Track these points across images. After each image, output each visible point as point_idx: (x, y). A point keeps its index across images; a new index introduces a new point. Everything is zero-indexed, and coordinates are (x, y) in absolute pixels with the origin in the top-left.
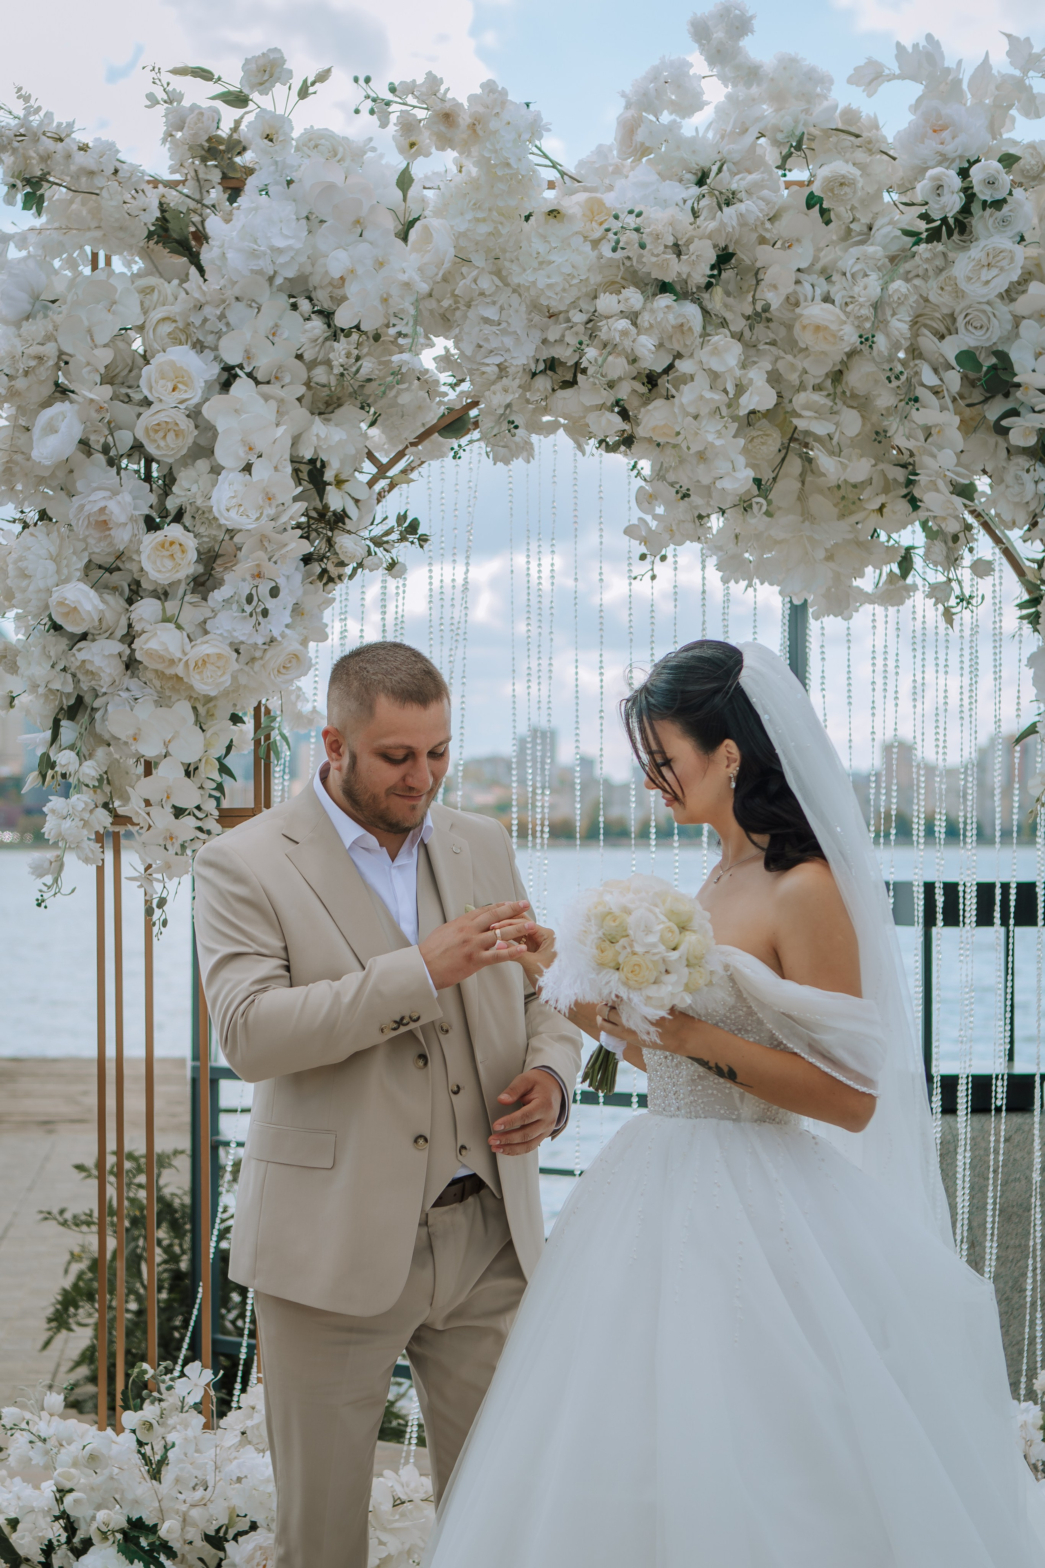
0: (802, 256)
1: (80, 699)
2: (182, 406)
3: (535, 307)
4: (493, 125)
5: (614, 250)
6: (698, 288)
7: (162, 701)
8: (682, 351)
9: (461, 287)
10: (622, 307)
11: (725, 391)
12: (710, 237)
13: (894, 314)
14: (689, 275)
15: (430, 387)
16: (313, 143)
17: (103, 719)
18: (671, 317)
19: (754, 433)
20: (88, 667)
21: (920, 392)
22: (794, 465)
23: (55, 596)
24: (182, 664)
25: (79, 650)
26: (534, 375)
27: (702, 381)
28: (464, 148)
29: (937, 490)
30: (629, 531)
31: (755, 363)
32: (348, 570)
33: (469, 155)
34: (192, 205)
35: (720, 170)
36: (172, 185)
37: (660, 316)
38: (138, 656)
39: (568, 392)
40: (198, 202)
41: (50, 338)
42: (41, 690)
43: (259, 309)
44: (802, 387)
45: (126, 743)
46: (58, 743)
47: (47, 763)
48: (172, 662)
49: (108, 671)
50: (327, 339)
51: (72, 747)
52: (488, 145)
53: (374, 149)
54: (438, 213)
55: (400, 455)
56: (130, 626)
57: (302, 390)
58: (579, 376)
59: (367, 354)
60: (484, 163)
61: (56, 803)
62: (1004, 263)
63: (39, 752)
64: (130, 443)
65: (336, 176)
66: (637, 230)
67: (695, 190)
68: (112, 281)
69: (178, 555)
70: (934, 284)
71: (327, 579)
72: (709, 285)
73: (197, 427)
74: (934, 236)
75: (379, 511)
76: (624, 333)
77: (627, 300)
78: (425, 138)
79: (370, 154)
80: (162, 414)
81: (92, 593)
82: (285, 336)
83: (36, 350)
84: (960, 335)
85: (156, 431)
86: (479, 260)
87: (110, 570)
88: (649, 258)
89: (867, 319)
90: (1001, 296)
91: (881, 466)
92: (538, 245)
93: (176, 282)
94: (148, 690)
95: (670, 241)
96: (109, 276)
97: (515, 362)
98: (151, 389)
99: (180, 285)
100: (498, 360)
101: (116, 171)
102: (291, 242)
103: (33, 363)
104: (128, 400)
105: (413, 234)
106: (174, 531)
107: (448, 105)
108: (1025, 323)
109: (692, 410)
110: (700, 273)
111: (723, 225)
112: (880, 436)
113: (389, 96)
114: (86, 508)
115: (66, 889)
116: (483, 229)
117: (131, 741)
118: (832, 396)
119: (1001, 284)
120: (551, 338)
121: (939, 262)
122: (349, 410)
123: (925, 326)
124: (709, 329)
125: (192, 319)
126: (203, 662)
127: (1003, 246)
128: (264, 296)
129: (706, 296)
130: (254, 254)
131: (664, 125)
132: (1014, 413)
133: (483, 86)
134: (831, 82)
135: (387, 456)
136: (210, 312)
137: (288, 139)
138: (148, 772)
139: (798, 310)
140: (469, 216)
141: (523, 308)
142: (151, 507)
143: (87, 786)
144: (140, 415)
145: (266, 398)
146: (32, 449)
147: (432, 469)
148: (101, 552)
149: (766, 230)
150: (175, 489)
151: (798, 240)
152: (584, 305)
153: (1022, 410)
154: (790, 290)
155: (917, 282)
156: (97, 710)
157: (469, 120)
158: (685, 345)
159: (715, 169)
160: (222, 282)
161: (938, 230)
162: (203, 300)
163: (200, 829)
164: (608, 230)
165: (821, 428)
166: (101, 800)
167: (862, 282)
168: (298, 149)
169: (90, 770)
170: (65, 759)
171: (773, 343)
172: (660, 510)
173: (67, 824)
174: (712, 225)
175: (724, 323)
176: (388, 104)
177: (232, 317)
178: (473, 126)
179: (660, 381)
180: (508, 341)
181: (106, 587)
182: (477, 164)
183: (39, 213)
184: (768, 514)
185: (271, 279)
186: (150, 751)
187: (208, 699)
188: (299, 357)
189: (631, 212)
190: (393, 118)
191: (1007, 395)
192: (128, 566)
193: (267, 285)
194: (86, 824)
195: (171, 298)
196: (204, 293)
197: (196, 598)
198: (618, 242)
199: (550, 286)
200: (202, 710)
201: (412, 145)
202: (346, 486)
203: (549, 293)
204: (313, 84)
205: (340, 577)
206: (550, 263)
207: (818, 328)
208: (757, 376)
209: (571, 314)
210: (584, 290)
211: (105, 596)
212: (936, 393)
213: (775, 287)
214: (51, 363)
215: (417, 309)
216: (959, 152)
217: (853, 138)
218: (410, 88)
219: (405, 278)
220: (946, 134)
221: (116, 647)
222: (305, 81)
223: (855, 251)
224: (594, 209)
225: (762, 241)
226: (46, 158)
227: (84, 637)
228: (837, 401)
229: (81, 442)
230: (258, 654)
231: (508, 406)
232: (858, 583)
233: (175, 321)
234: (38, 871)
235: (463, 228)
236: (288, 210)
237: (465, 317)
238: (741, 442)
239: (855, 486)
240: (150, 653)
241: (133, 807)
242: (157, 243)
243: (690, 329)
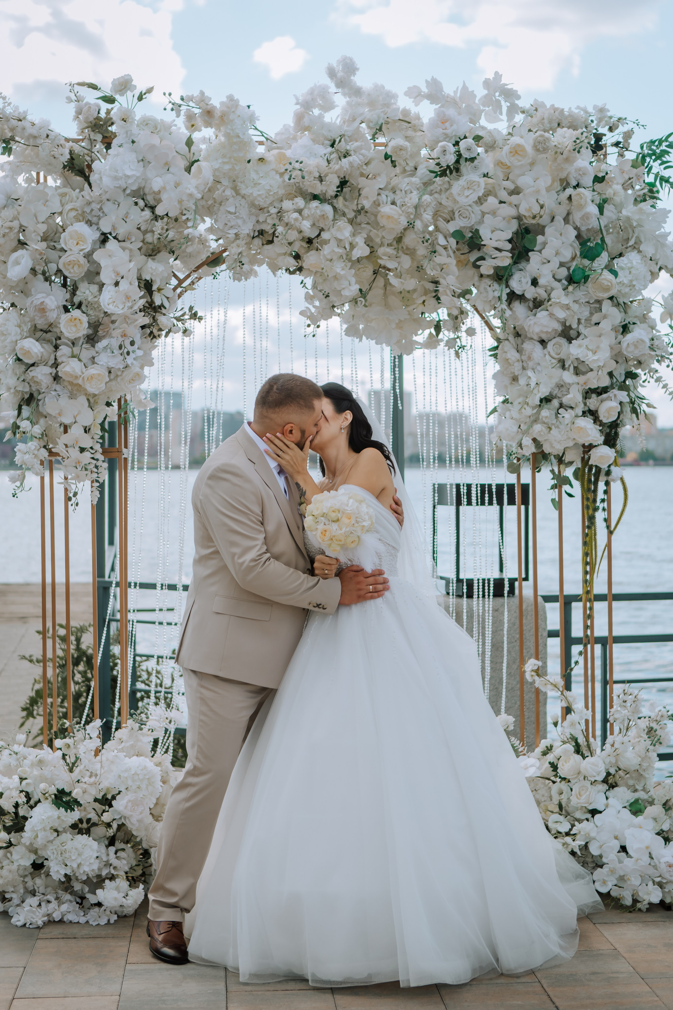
0: (381, 182)
1: (31, 395)
2: (82, 253)
3: (252, 205)
4: (232, 117)
5: (289, 179)
6: (331, 197)
7: (72, 396)
8: (324, 227)
9: (217, 194)
10: (294, 207)
11: (345, 248)
12: (336, 173)
13: (425, 211)
14: (326, 191)
15: (203, 242)
16: (145, 123)
17: (44, 404)
18: (318, 211)
19: (360, 266)
20: (35, 379)
21: (438, 248)
22: (380, 282)
23: (19, 345)
24: (81, 379)
25: (31, 371)
26: (253, 238)
27: (333, 243)
28: (218, 128)
29: (447, 295)
30: (302, 313)
31: (360, 233)
32: (164, 333)
33: (220, 131)
34: (86, 151)
35: (340, 141)
36: (76, 141)
37: (313, 211)
38: (60, 374)
39: (269, 247)
40: (89, 150)
41: (15, 218)
42: (12, 391)
43: (119, 205)
44: (382, 245)
45: (55, 417)
46: (20, 417)
47: (16, 427)
48: (76, 377)
49: (45, 381)
50: (152, 220)
51: (28, 419)
52: (229, 127)
53: (176, 125)
54: (206, 159)
55: (188, 276)
56: (56, 359)
57: (141, 244)
58: (275, 238)
59: (173, 228)
60: (227, 135)
61: (20, 446)
62: (475, 187)
63: (12, 421)
64: (56, 269)
65: (156, 140)
66: (300, 170)
67: (330, 149)
68: (46, 190)
69: (79, 325)
70: (444, 196)
71: (153, 336)
72: (336, 196)
73: (88, 262)
74: (443, 174)
75: (180, 303)
76: (296, 219)
77: (297, 203)
78: (199, 122)
79: (173, 128)
80: (72, 256)
81: (37, 344)
82: (132, 218)
83: (9, 224)
84: (456, 221)
85: (69, 265)
86: (225, 182)
87: (46, 332)
88: (307, 183)
89: (412, 213)
90: (476, 202)
91: (422, 283)
92: (254, 175)
93: (78, 190)
94: (65, 391)
95: (317, 175)
96: (44, 188)
97: (243, 232)
98: (66, 244)
99: (80, 192)
100: (235, 231)
101: (48, 136)
102: (134, 173)
103: (7, 231)
104: (54, 248)
105: (193, 169)
106: (76, 313)
107: (209, 107)
108: (487, 216)
109: (329, 257)
110: (332, 190)
111: (342, 167)
112: (420, 268)
113: (181, 102)
114: (35, 302)
115: (27, 488)
116: (227, 167)
117: (57, 416)
118: (397, 249)
119: (474, 197)
120: (261, 220)
121: (446, 186)
122: (164, 254)
123: (440, 216)
124: (337, 217)
125: (85, 210)
126: (92, 377)
127: (474, 179)
128: (121, 198)
129: (335, 201)
130: (116, 178)
131: (315, 116)
132: (482, 258)
133: (227, 97)
134: (397, 96)
135: (184, 274)
136: (95, 206)
137: (134, 120)
138: (66, 431)
139: (379, 208)
140: (220, 161)
141: (247, 206)
142: (66, 301)
143: (36, 437)
144: (60, 257)
145: (124, 249)
146: (7, 272)
147: (207, 281)
148: (41, 323)
149: (364, 169)
150: (78, 293)
151: (379, 175)
152: (276, 205)
153: (486, 257)
154: (375, 199)
155: (436, 195)
156: (40, 400)
157: (219, 114)
158: (325, 225)
159: (338, 140)
160: (101, 192)
161: (446, 170)
162: (91, 200)
163: (93, 458)
164: (286, 170)
165: (390, 265)
166: (43, 444)
167: (409, 196)
168: (138, 126)
169: (37, 430)
170: (25, 425)
171: (368, 223)
172: (317, 303)
173: (27, 456)
174: (337, 167)
175: (344, 214)
176: (180, 106)
177: (105, 209)
178: (222, 117)
179: (314, 241)
180: (240, 222)
181: (44, 340)
182: (224, 135)
183: (9, 156)
184: (365, 306)
185: (124, 190)
186: (67, 421)
187: (95, 395)
188: (139, 229)
189: (297, 162)
190: (182, 113)
191: (479, 250)
192: (55, 330)
193: (122, 193)
194: (36, 456)
195: (75, 199)
196: (91, 197)
197: (88, 346)
198: (291, 176)
199: (259, 195)
200: (92, 400)
201: (193, 126)
202: (162, 291)
203: (259, 199)
204: (145, 94)
205: (159, 336)
206: (260, 184)
207: (389, 217)
208: (360, 240)
209: (270, 209)
210: (276, 197)
211: (44, 345)
212: (445, 249)
213: (367, 198)
214: (16, 231)
215: (196, 206)
216: (454, 134)
217: (406, 124)
218: (191, 99)
219: (189, 192)
220: (447, 124)
221: (47, 370)
222: (141, 93)
223: (407, 180)
224: (281, 158)
225: (362, 175)
226: (12, 129)
227: (33, 365)
228: (400, 251)
229: (31, 269)
230: (119, 373)
231: (240, 253)
232: (415, 338)
233: (77, 210)
234: (13, 480)
235: (217, 166)
236: (133, 157)
237: (219, 210)
238: (353, 271)
239: (409, 292)
240: (66, 373)
241: (59, 448)
242: (68, 170)
243: (327, 217)
